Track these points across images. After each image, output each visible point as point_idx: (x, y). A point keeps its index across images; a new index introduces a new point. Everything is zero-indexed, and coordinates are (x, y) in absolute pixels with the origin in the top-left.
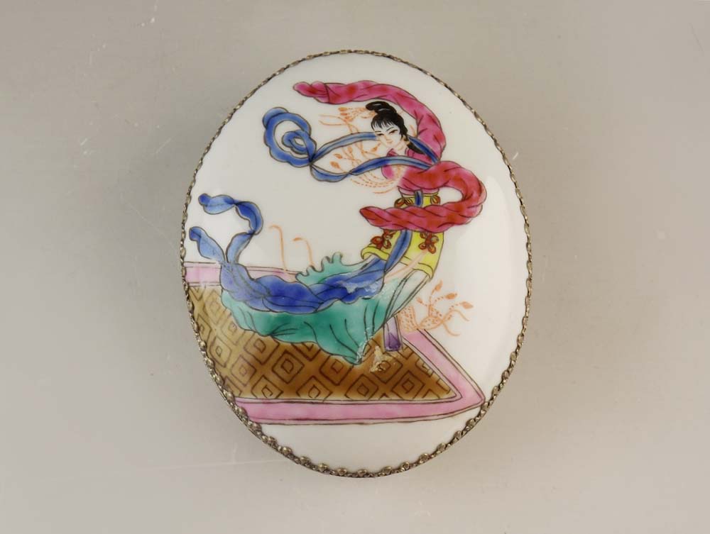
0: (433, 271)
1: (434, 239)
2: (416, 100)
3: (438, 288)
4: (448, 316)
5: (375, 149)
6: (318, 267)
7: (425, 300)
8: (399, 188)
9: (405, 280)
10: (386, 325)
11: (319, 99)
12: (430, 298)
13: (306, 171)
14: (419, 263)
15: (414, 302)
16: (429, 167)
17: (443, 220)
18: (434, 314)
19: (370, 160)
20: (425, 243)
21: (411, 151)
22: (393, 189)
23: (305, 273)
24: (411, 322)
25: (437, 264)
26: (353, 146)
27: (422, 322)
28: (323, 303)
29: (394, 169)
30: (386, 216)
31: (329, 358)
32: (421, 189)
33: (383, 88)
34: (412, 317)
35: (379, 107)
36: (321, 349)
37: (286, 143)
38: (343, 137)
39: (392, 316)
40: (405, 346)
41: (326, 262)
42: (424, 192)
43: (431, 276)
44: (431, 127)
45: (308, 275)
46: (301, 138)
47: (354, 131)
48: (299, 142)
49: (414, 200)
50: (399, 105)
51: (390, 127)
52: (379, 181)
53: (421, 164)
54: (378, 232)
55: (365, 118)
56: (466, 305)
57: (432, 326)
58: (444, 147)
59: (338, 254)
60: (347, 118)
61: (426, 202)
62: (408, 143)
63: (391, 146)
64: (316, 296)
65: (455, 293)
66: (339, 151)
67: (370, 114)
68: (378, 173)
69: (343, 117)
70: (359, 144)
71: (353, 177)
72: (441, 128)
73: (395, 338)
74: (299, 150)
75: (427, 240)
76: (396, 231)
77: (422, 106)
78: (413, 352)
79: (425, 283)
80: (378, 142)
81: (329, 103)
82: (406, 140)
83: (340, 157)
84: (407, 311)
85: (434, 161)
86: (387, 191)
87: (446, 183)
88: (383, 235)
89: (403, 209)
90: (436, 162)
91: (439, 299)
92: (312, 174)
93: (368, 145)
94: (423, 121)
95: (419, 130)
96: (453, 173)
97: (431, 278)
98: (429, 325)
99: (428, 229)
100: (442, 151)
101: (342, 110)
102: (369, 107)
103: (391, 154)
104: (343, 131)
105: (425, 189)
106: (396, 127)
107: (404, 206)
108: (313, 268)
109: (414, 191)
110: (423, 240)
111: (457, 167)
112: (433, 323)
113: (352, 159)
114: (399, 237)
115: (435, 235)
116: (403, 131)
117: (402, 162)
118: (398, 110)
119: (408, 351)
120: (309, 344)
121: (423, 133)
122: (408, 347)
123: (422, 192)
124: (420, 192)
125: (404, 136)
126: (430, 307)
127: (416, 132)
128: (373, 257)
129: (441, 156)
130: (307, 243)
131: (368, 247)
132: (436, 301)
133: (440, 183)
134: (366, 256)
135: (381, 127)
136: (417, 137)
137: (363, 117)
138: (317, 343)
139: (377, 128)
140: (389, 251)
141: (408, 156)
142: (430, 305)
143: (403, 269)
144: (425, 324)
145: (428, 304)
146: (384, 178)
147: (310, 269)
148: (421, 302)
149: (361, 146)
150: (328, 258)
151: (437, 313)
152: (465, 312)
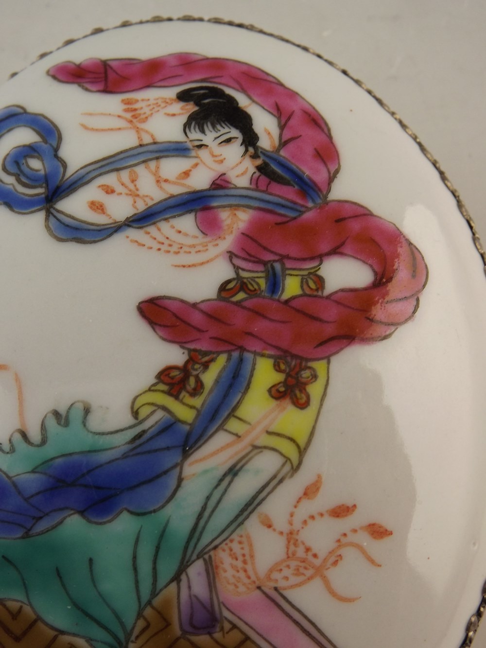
0: (302, 452)
1: (306, 374)
2: (281, 85)
3: (310, 491)
4: (333, 559)
5: (187, 174)
6: (35, 435)
7: (280, 521)
8: (231, 255)
9: (233, 472)
10: (183, 577)
11: (88, 86)
12: (292, 515)
13: (37, 220)
14: (269, 433)
15: (253, 525)
16: (302, 213)
17: (330, 330)
18: (300, 552)
19: (172, 196)
20: (285, 383)
21: (264, 179)
22: (217, 257)
23: (6, 447)
24: (245, 571)
25: (312, 434)
26: (141, 170)
27: (271, 570)
28: (41, 518)
29: (225, 216)
30: (197, 318)
31: (55, 637)
32: (283, 258)
33: (217, 65)
34: (248, 558)
35: (205, 96)
36: (38, 619)
37: (8, 168)
38: (121, 152)
39: (198, 558)
40: (227, 626)
41: (52, 423)
42: (288, 264)
43: (295, 462)
44: (308, 132)
45: (13, 450)
46: (40, 157)
47: (147, 140)
48: (35, 164)
49: (262, 283)
50: (244, 91)
51: (223, 131)
52: (189, 241)
53: (283, 206)
54: (175, 356)
55: (174, 115)
56: (378, 531)
57: (293, 580)
58: (337, 171)
59: (80, 406)
60: (135, 117)
61: (292, 287)
62: (259, 162)
63: (221, 169)
64: (26, 500)
65: (350, 504)
66: (110, 179)
67: (182, 109)
68: (187, 223)
69: (128, 115)
70: (153, 165)
71: (133, 233)
72: (330, 137)
73: (204, 607)
74: (32, 180)
75: (288, 375)
76: (219, 353)
77: (293, 95)
78: (247, 638)
79: (281, 481)
80: (194, 161)
81: (107, 91)
82: (254, 157)
83: (109, 191)
84: (235, 546)
85: (313, 201)
86: (202, 264)
87: (339, 247)
88: (187, 363)
89: (238, 304)
90: (319, 201)
91: (312, 517)
92: (47, 227)
93: (172, 167)
94: (292, 122)
95: (284, 139)
96: (355, 226)
97: (295, 469)
98: (286, 578)
99: (295, 351)
100: (331, 179)
101: (127, 102)
102: (183, 97)
103: (220, 184)
104: (126, 140)
105: (288, 257)
106: (235, 133)
107: (241, 296)
108: (24, 435)
109: (265, 263)
110: (279, 377)
111: (362, 214)
112: (297, 572)
113: (134, 194)
114: (224, 368)
115: (310, 364)
116: (250, 139)
117: (242, 200)
118: (243, 101)
119: (236, 637)
120: (13, 606)
121: (291, 146)
122: (234, 626)
123: (283, 264)
124: (278, 266)
125: (251, 150)
126: (291, 538)
127: (277, 143)
128: (159, 415)
129: (329, 190)
130: (17, 379)
131: (150, 390)
132: (305, 522)
133: (324, 247)
134: (144, 412)
135: (203, 131)
136: (278, 150)
137: (168, 115)
138: (30, 605)
139: (195, 135)
140: (197, 402)
141: (257, 189)
142: (291, 533)
143: (228, 446)
144: (276, 575)
145: (286, 528)
146: (196, 232)
147: (18, 437)
148: (270, 526)
149: (158, 168)
150: (56, 414)
151: (308, 550)
152: (375, 547)
